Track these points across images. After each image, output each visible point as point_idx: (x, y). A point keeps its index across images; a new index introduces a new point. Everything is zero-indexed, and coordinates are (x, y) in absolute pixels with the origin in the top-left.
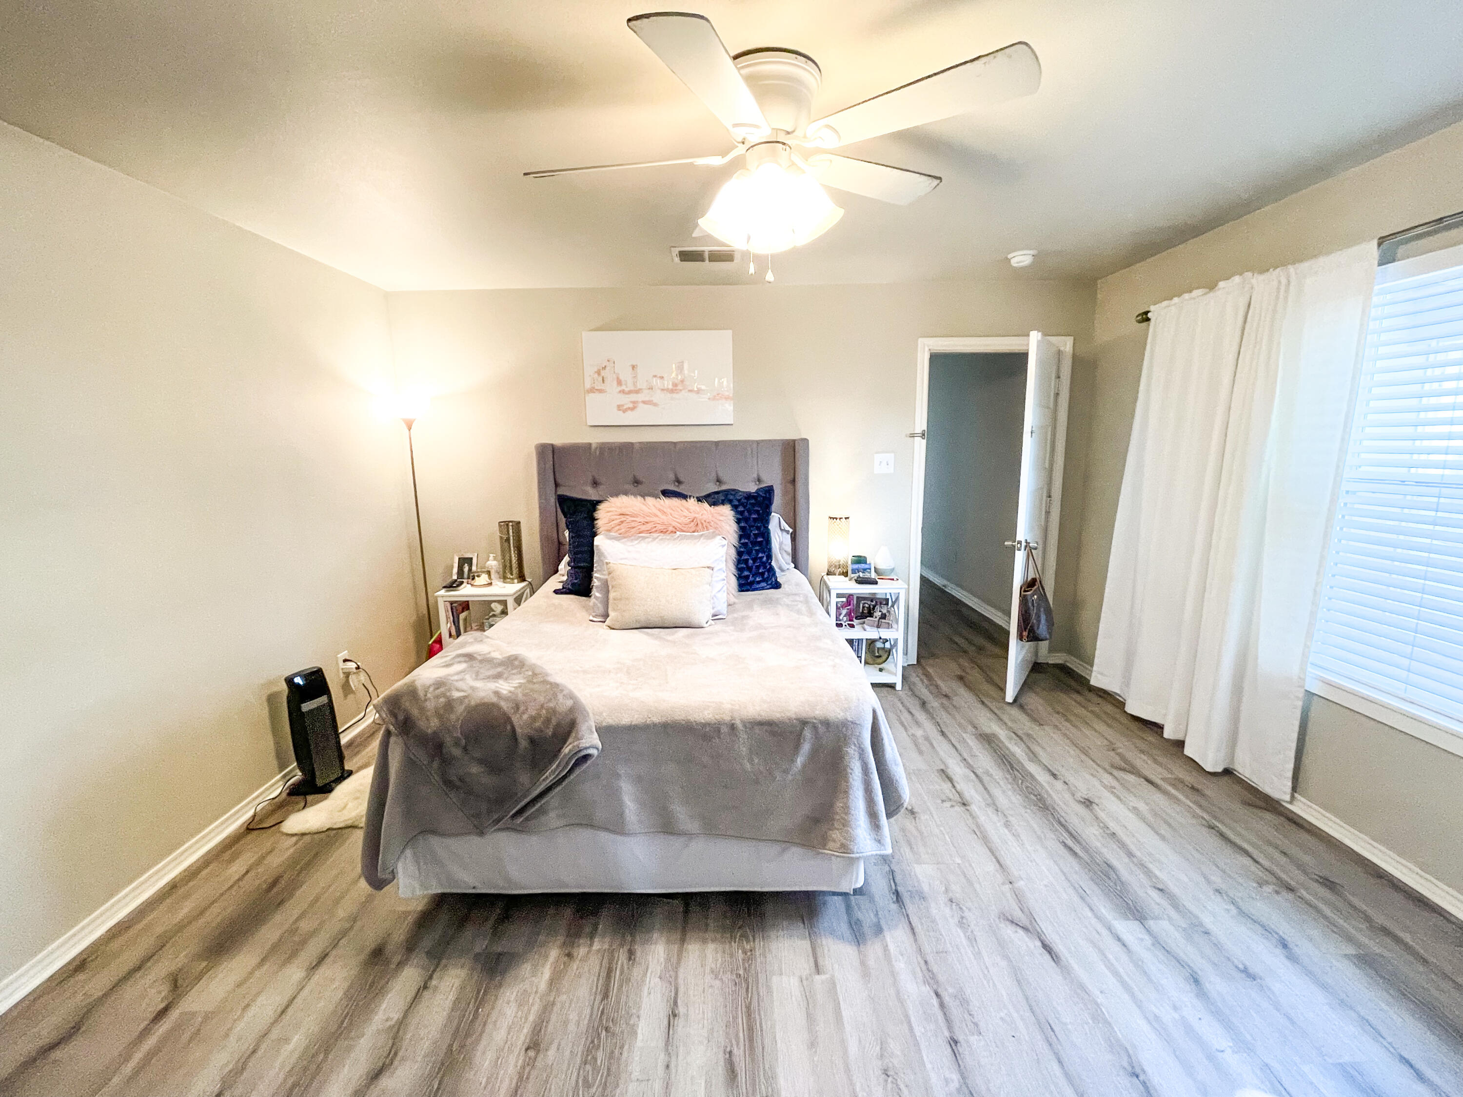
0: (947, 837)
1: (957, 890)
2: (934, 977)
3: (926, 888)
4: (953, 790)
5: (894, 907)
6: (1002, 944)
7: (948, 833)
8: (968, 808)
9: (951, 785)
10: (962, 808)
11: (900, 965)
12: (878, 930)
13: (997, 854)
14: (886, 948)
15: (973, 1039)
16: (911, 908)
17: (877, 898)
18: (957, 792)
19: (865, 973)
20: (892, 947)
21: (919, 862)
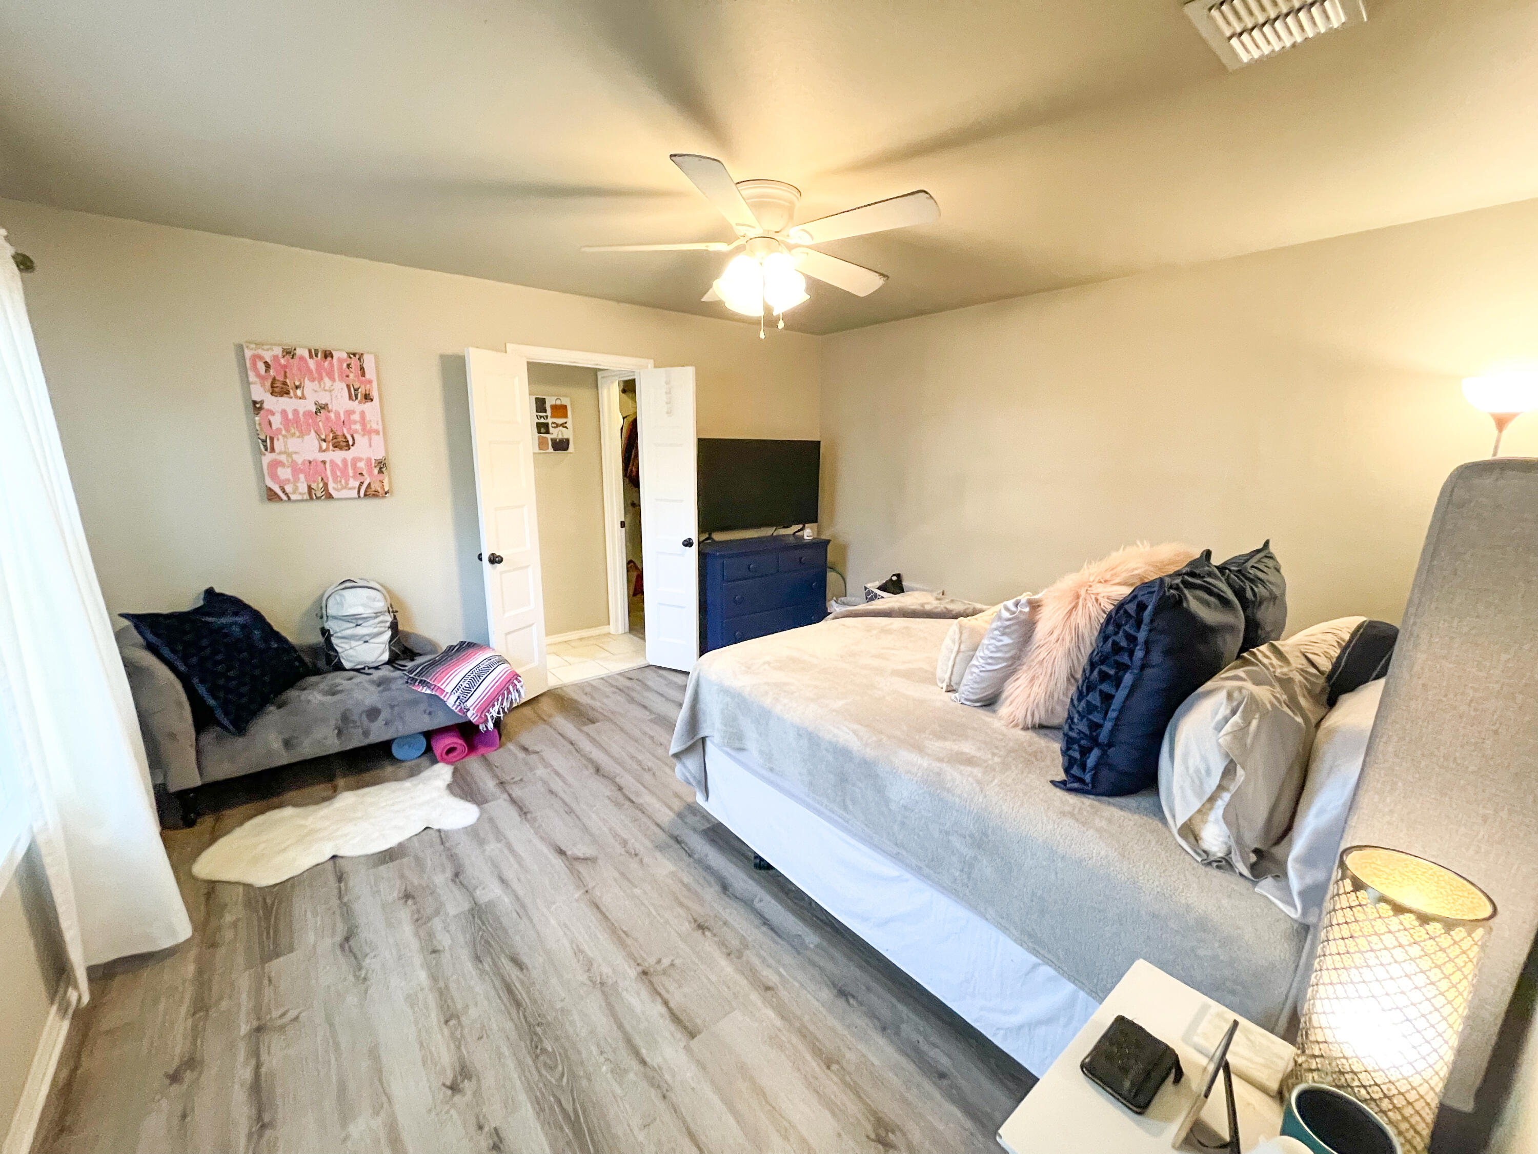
0: (654, 913)
1: (634, 864)
2: (637, 808)
3: (658, 855)
4: (666, 996)
5: (676, 833)
6: (594, 841)
7: (655, 917)
8: (640, 969)
9: (672, 1005)
10: (646, 964)
11: (657, 805)
12: (680, 816)
13: (599, 916)
14: (670, 808)
15: (608, 793)
16: (662, 836)
17: (692, 832)
18: (660, 994)
19: (677, 795)
20: (668, 811)
21: (673, 874)
